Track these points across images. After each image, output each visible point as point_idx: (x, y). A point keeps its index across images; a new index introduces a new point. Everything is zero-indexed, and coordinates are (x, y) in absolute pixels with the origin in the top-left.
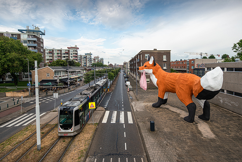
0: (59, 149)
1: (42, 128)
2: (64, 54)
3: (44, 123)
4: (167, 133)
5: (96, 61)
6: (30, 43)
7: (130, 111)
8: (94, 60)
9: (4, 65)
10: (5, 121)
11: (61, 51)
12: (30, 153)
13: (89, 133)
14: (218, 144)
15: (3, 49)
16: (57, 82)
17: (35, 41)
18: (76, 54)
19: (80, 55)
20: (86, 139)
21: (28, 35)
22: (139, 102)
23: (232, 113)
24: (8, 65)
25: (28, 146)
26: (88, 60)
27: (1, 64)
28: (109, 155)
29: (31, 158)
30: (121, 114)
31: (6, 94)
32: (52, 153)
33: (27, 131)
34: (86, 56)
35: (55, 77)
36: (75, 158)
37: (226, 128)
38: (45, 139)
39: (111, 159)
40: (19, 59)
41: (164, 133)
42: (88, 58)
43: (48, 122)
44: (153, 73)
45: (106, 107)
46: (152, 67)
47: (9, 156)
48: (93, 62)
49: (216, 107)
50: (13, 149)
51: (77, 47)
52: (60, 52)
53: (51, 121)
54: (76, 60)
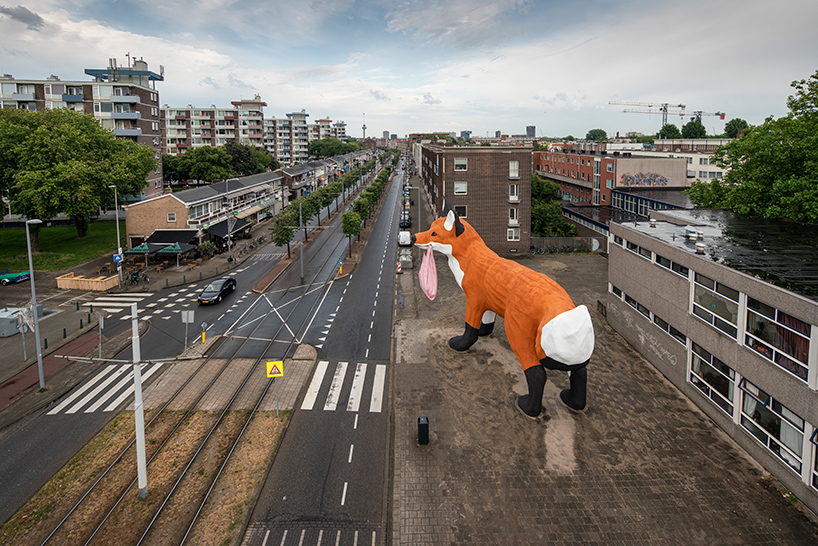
0: (187, 496)
1: (150, 426)
2: (221, 122)
3: (156, 405)
4: (457, 451)
5: (323, 132)
6: (119, 110)
7: (385, 360)
8: (314, 129)
9: (49, 198)
10: (62, 392)
11: (212, 113)
12: (123, 507)
13: (264, 448)
14: (572, 494)
15: (47, 152)
16: (198, 239)
17: (133, 105)
18: (258, 122)
19: (270, 118)
20: (254, 467)
21: (114, 87)
22: (420, 322)
23: (663, 378)
24: (61, 199)
25: (119, 484)
26: (296, 135)
27: (43, 198)
28: (301, 520)
29: (126, 521)
30: (357, 373)
31: (58, 282)
32: (171, 511)
33: (117, 432)
34: (290, 122)
35: (190, 223)
36: (222, 528)
37: (617, 439)
38: (158, 463)
39: (304, 531)
40: (90, 175)
41: (450, 451)
42: (296, 128)
43: (165, 401)
44: (454, 255)
45: (320, 346)
46: (450, 240)
47: (77, 515)
48: (311, 138)
49: (629, 351)
50: (85, 491)
51: (262, 101)
52: (208, 118)
53: (172, 399)
54: (258, 139)
